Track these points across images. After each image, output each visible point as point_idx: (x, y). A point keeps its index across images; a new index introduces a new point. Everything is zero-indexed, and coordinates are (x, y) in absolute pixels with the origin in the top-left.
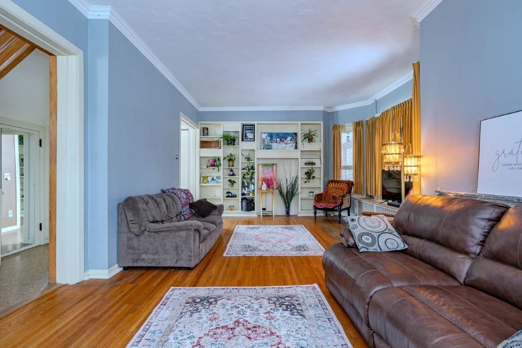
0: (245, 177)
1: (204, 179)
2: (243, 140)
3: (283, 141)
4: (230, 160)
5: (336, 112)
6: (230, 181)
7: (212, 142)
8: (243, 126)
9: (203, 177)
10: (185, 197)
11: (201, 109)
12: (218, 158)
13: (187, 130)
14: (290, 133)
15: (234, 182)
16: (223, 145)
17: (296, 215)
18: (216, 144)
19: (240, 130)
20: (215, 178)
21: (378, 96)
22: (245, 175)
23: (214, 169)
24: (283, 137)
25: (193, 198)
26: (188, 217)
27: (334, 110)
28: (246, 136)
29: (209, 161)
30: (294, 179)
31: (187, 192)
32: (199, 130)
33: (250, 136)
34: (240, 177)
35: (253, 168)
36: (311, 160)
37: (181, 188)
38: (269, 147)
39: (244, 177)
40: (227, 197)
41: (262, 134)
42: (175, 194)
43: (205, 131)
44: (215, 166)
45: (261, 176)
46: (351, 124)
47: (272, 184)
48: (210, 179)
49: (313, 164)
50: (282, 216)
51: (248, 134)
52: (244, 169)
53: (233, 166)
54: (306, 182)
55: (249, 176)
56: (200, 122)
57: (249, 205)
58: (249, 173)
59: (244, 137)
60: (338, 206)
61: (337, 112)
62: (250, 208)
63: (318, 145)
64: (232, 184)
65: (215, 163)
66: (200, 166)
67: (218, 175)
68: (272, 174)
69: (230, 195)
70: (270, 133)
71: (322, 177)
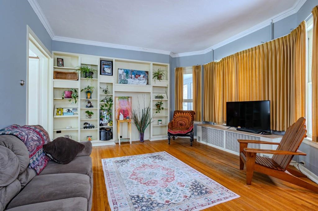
0: (103, 108)
1: (58, 111)
2: (101, 74)
3: (137, 78)
4: (88, 92)
5: (177, 58)
6: (87, 112)
7: (68, 73)
8: (101, 61)
9: (57, 109)
10: (36, 138)
11: (55, 38)
12: (75, 90)
13: (38, 58)
14: (143, 71)
15: (92, 113)
16: (81, 77)
17: (148, 140)
18: (73, 76)
19: (98, 64)
20: (71, 109)
21: (215, 47)
22: (103, 106)
23: (70, 100)
24: (137, 74)
25: (48, 137)
26: (42, 167)
27: (177, 56)
28: (104, 70)
29: (65, 92)
30: (146, 110)
31: (39, 130)
32: (53, 59)
33: (108, 70)
34: (99, 108)
35: (111, 100)
36: (160, 95)
37: (30, 124)
38: (125, 82)
39: (101, 109)
40: (84, 128)
41: (119, 70)
42: (17, 136)
43: (59, 62)
44: (71, 97)
45: (118, 107)
46: (191, 67)
47: (128, 114)
48: (65, 111)
49: (162, 97)
50: (137, 142)
51: (106, 69)
52: (102, 101)
53: (91, 98)
54: (157, 112)
55: (106, 108)
56: (53, 52)
57: (107, 134)
58: (108, 105)
59: (102, 72)
60: (190, 132)
61: (179, 58)
62: (108, 137)
63: (165, 83)
64: (90, 115)
65: (71, 95)
66: (54, 97)
67: (75, 106)
68: (127, 106)
69: (87, 126)
70: (126, 70)
71: (169, 108)
